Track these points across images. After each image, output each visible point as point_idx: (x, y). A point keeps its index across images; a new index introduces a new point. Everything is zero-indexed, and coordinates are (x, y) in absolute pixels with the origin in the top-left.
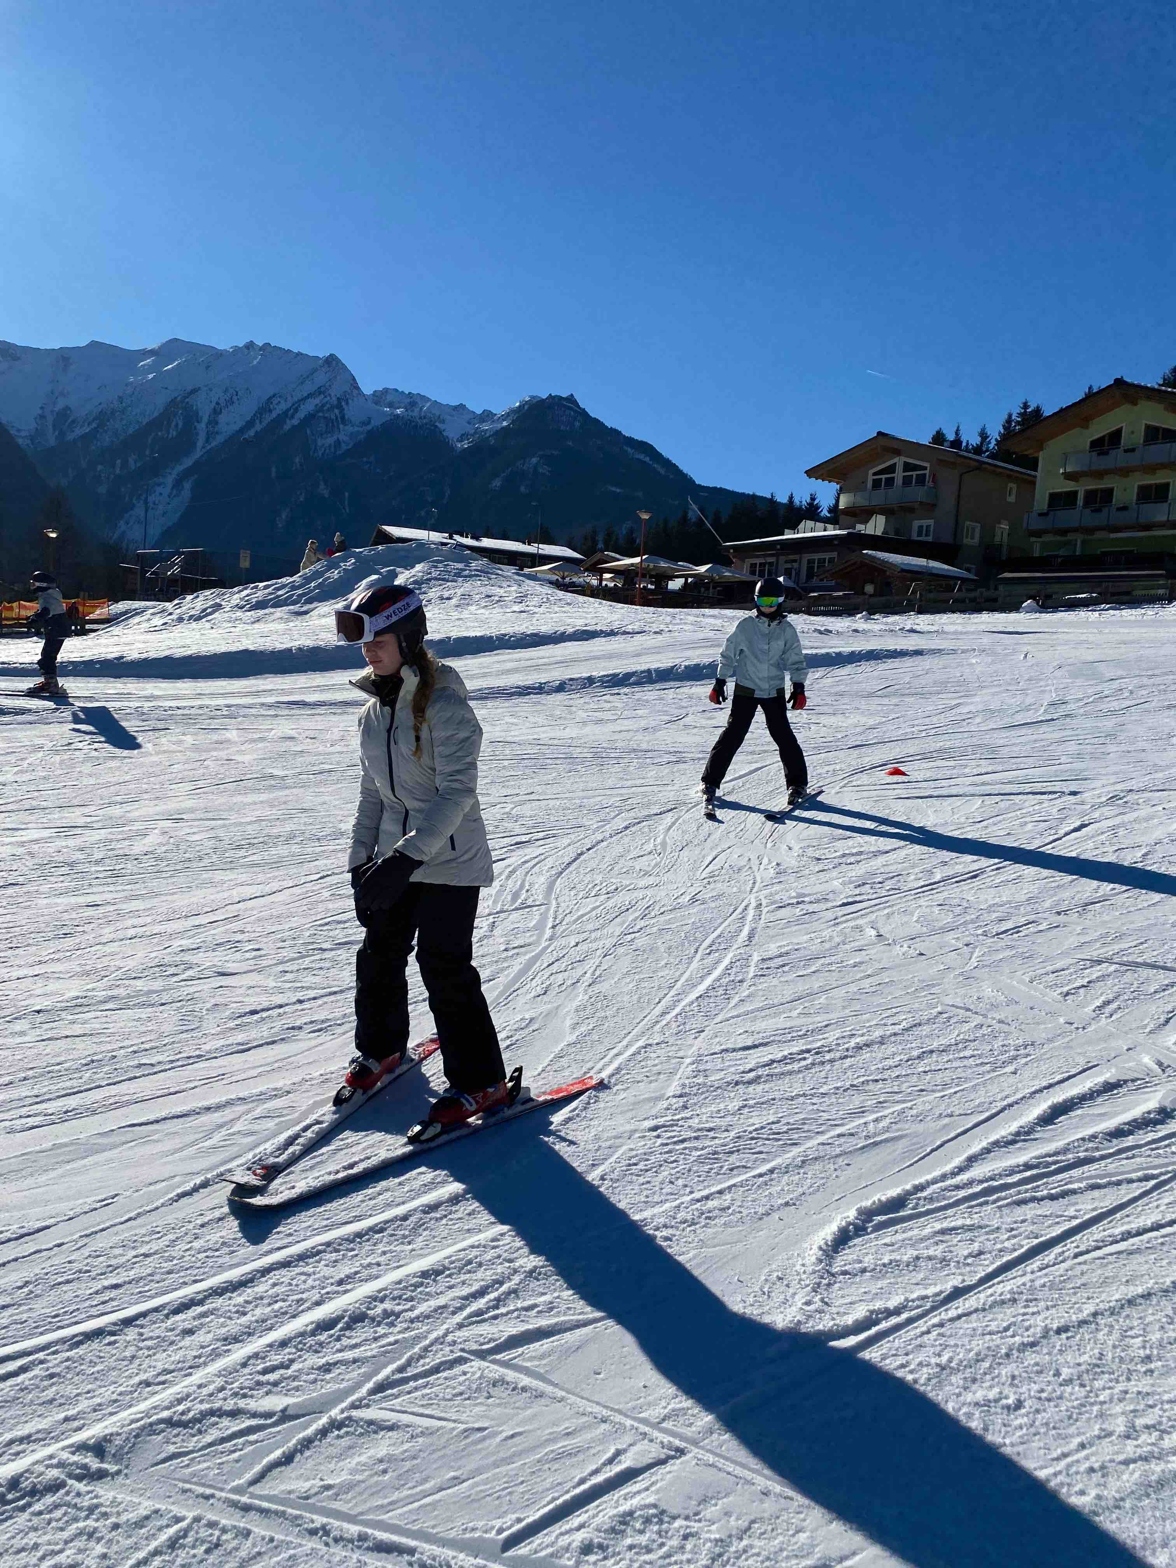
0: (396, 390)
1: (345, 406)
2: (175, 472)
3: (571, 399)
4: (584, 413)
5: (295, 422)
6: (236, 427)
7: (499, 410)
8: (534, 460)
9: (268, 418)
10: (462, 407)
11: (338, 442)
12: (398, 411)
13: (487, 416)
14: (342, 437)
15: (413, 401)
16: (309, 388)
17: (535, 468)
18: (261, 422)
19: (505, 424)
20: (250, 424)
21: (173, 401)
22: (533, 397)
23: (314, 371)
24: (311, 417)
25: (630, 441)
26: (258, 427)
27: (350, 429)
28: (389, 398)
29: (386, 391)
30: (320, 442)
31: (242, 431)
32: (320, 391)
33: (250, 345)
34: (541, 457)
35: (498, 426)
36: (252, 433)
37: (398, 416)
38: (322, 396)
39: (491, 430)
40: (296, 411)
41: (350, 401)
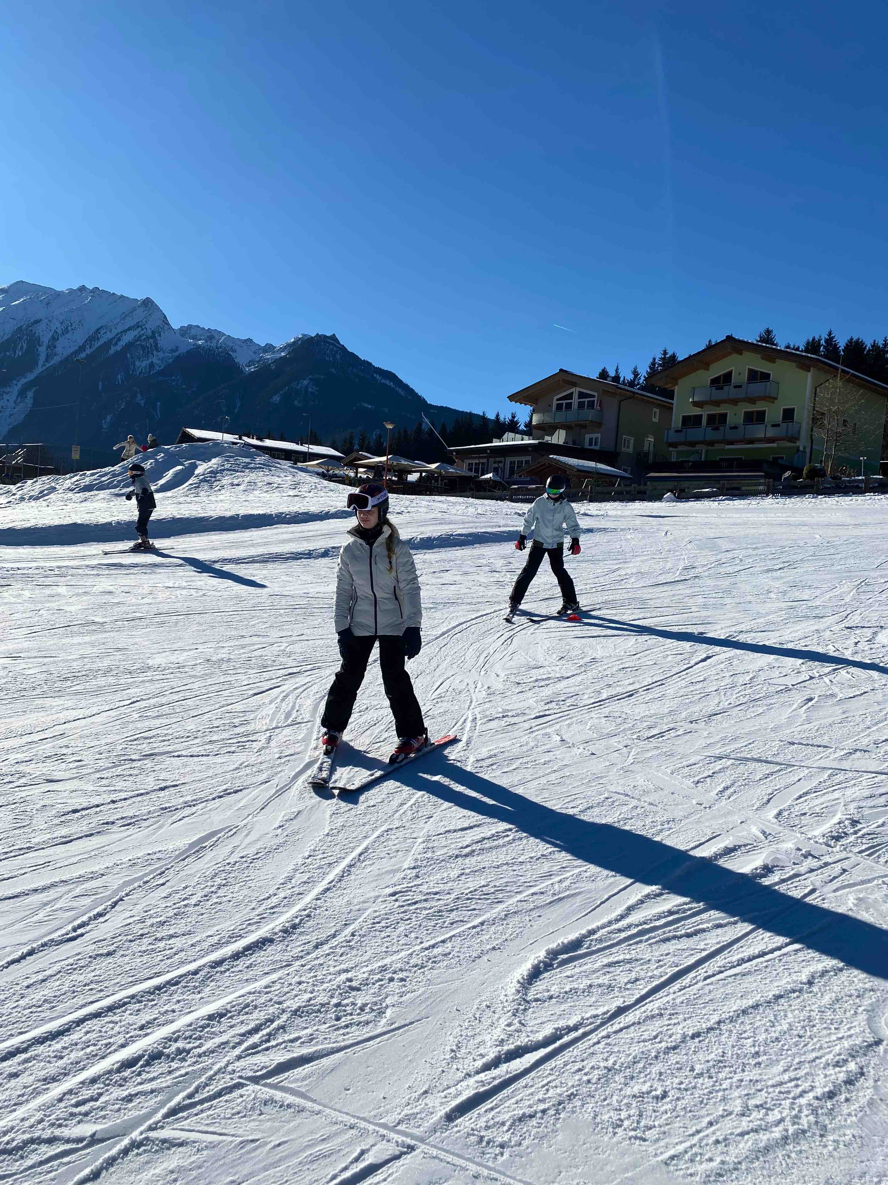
0: (199, 327)
1: (158, 338)
2: (20, 385)
3: (333, 338)
4: (343, 349)
5: (118, 348)
6: (72, 350)
7: (278, 344)
8: (305, 382)
9: (97, 344)
10: (250, 340)
11: (152, 365)
12: (200, 342)
13: (269, 348)
14: (155, 360)
15: (211, 335)
16: (129, 322)
17: (307, 387)
18: (90, 347)
19: (283, 354)
20: (82, 349)
21: (20, 328)
22: (304, 335)
23: (134, 310)
24: (130, 345)
25: (379, 371)
26: (88, 351)
27: (161, 355)
28: (193, 332)
29: (190, 327)
30: (137, 363)
31: (76, 353)
32: (138, 326)
33: (83, 288)
34: (311, 380)
35: (277, 356)
36: (83, 355)
37: (200, 346)
38: (140, 329)
39: (272, 358)
40: (119, 340)
41: (162, 334)
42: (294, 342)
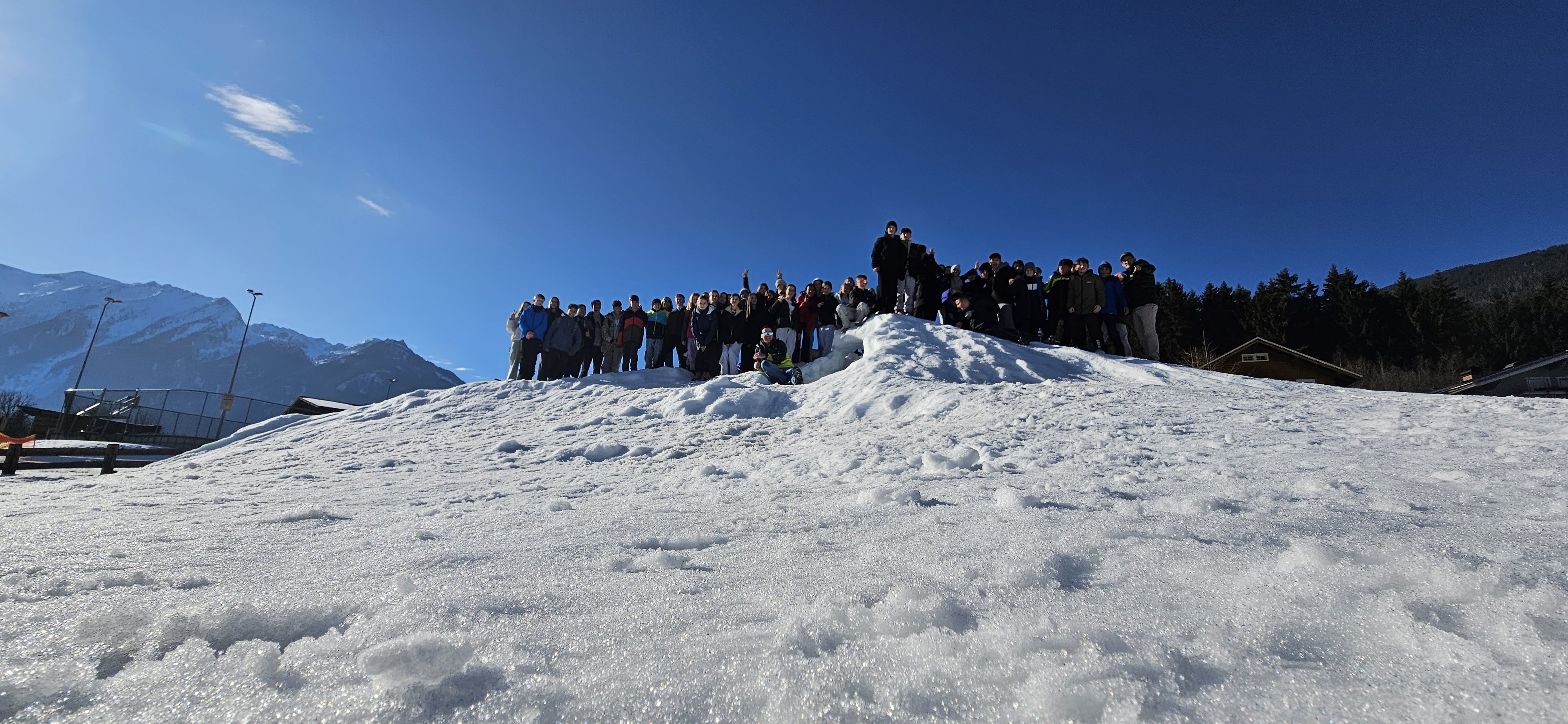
0: (273, 325)
1: (229, 330)
2: (56, 361)
3: (402, 342)
4: (410, 351)
5: (184, 336)
6: (130, 334)
7: (349, 344)
8: (372, 375)
9: (158, 332)
10: (322, 340)
11: (218, 353)
12: (272, 338)
13: (340, 347)
14: (221, 349)
15: (284, 333)
16: (199, 316)
17: (373, 380)
18: (150, 333)
19: (353, 352)
20: (141, 334)
21: (69, 312)
22: (375, 339)
23: (207, 306)
24: (195, 335)
25: (440, 370)
26: (148, 336)
27: (229, 344)
28: (266, 329)
29: (264, 325)
30: (202, 351)
31: (132, 337)
32: (208, 319)
33: (153, 284)
34: (378, 373)
35: (348, 353)
36: (140, 340)
37: (271, 341)
38: (210, 322)
39: (342, 355)
40: (185, 329)
41: (234, 328)
42: (365, 344)
